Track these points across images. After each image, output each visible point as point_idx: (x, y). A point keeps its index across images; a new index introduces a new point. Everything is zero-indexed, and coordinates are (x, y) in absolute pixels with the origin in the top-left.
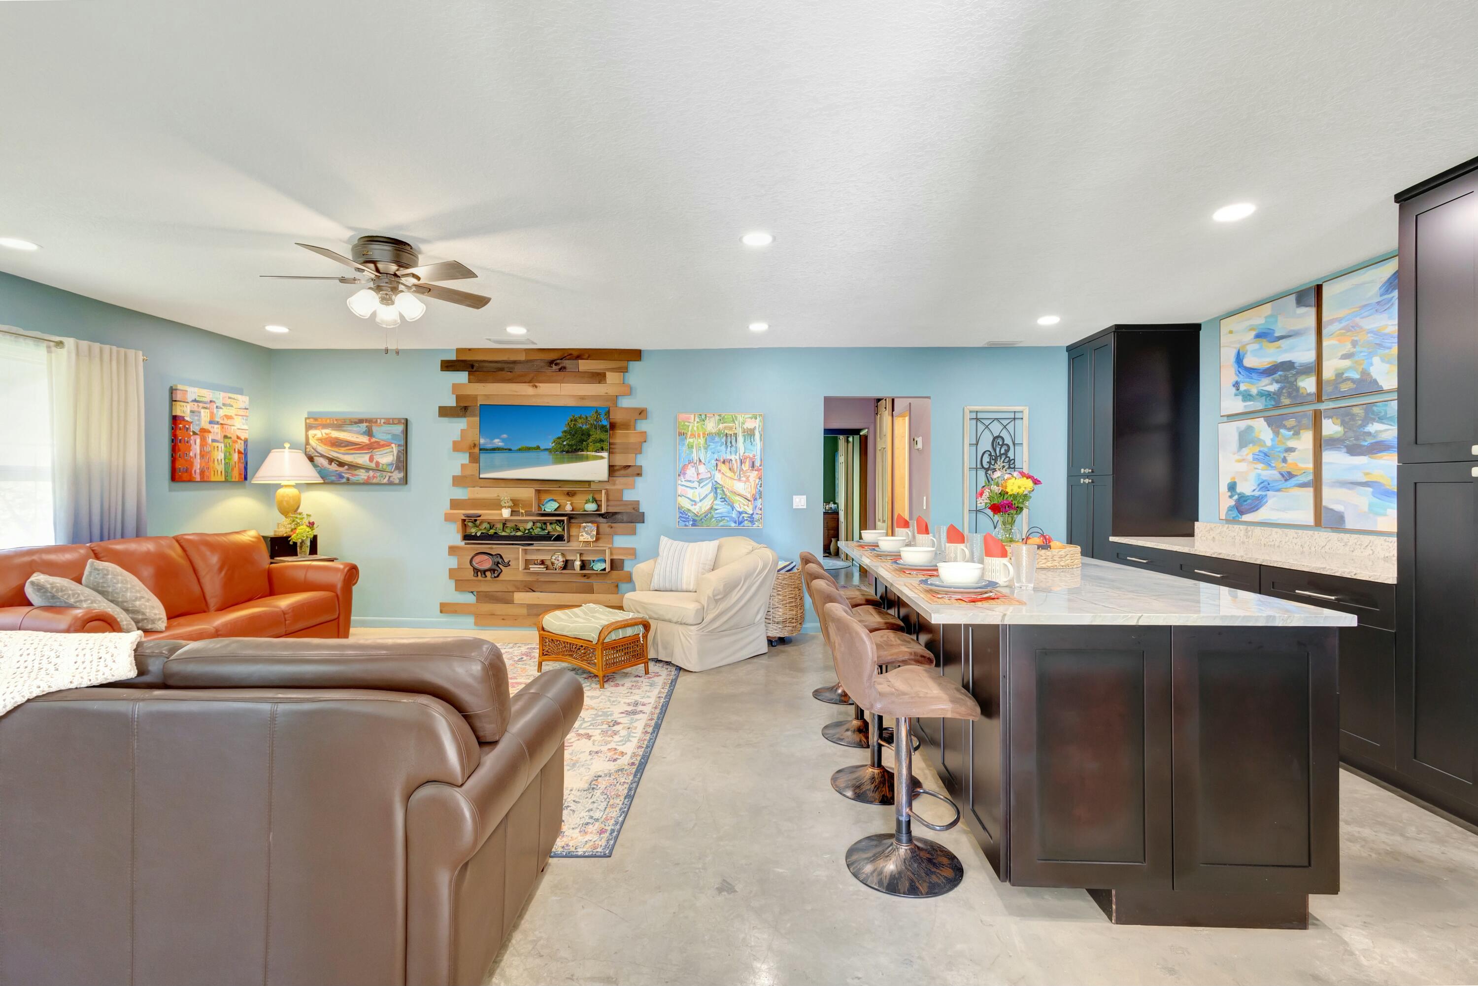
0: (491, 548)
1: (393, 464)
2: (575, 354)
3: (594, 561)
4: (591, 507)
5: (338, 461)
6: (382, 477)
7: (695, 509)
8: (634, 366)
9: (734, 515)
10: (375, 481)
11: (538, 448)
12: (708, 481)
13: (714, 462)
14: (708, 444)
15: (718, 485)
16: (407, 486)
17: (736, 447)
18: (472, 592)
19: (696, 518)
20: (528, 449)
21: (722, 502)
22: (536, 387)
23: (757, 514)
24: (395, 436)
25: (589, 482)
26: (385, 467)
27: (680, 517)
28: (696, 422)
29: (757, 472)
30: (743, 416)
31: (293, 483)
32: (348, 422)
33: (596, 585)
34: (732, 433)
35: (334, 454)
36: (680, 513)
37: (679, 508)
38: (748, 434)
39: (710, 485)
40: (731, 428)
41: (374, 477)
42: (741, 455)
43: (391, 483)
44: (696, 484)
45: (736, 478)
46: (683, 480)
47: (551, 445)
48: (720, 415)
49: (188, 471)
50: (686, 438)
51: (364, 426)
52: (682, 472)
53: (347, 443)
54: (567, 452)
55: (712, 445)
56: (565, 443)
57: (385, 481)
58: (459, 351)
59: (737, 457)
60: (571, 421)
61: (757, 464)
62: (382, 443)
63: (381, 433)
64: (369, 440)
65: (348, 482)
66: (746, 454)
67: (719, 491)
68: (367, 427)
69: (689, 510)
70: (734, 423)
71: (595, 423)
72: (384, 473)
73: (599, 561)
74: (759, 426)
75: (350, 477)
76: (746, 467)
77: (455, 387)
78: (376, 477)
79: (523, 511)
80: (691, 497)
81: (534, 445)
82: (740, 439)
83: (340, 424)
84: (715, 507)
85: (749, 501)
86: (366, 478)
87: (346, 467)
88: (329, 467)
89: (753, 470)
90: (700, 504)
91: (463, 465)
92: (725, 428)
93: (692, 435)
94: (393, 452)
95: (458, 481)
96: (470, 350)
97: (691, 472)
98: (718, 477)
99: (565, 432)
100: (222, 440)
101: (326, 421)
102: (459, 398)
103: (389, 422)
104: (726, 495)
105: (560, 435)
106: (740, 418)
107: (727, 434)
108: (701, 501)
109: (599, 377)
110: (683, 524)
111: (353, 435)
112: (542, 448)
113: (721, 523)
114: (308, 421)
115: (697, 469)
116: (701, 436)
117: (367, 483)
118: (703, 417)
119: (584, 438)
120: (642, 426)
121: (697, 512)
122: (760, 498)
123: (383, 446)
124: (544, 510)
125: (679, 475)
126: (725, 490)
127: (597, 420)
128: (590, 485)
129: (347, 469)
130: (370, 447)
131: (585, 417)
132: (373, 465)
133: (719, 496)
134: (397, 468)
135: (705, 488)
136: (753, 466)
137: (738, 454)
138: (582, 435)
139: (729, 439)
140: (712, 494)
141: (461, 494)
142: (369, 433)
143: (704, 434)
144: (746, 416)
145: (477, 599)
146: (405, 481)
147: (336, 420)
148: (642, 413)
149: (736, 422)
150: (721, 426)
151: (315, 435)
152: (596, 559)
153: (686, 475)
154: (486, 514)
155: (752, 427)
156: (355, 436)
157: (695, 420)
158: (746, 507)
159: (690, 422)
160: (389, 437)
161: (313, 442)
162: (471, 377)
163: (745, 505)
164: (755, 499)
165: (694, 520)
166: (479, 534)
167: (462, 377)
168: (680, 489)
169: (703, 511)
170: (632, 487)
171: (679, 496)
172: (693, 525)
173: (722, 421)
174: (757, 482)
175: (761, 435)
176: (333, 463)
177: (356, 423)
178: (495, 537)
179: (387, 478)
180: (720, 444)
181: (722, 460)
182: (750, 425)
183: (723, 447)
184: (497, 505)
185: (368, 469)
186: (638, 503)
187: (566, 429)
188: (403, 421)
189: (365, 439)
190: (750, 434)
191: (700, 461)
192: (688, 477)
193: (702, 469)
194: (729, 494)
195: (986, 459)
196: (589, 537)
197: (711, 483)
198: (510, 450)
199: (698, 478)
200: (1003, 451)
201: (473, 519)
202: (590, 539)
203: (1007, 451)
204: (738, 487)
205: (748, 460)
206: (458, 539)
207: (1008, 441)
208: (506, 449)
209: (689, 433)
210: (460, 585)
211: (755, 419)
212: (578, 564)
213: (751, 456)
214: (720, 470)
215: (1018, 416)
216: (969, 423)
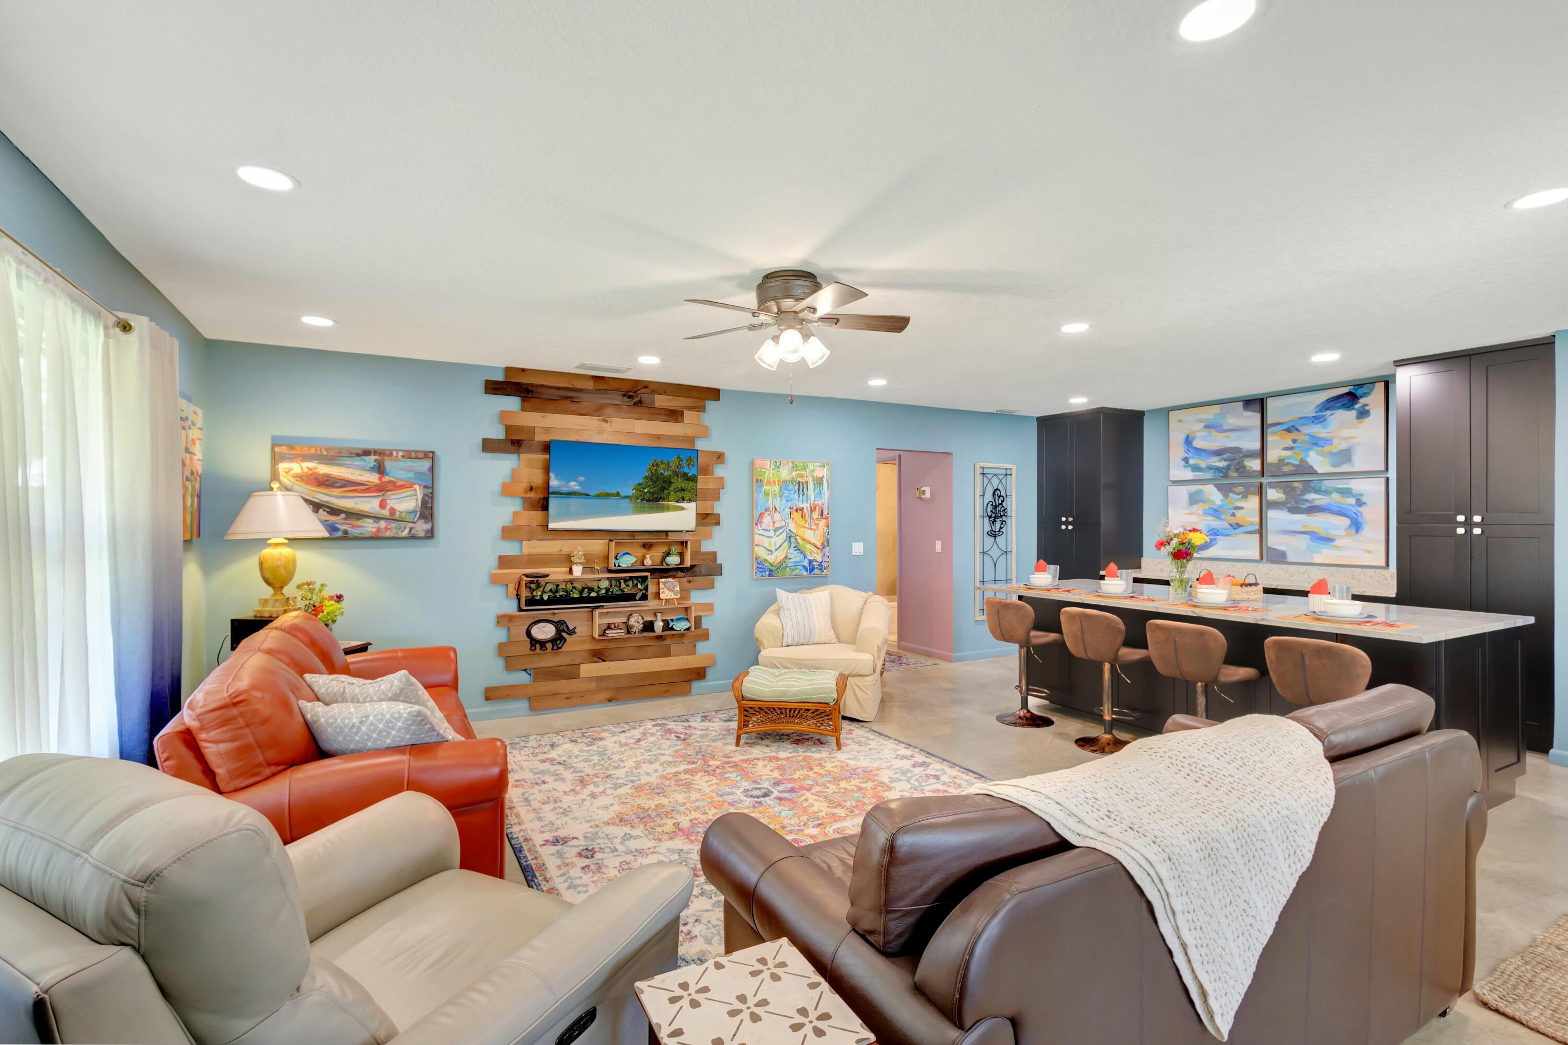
0: (555, 614)
1: (417, 512)
2: (652, 387)
3: (672, 620)
4: (673, 560)
5: (328, 507)
6: (400, 528)
7: (771, 559)
8: (710, 405)
9: (806, 563)
10: (388, 534)
11: (618, 494)
12: (783, 529)
13: (788, 510)
15: (792, 534)
16: (433, 540)
17: (807, 495)
18: (525, 670)
20: (607, 495)
21: (795, 550)
22: (607, 422)
24: (419, 474)
25: (667, 533)
26: (403, 515)
27: (758, 567)
28: (771, 469)
29: (825, 520)
30: (812, 463)
32: (345, 453)
33: (673, 649)
34: (804, 481)
35: (322, 496)
36: (758, 563)
37: (756, 558)
38: (817, 482)
39: (785, 534)
40: (802, 476)
41: (387, 529)
42: (812, 502)
43: (412, 537)
44: (772, 533)
45: (807, 526)
46: (760, 529)
47: (631, 492)
48: (792, 463)
50: (762, 485)
51: (371, 460)
52: (759, 521)
53: (343, 482)
54: (648, 500)
55: (786, 493)
56: (646, 490)
57: (405, 533)
58: (508, 370)
59: (808, 506)
60: (653, 465)
61: (825, 512)
62: (399, 483)
63: (397, 470)
64: (380, 479)
65: (346, 536)
66: (816, 502)
67: (792, 540)
68: (376, 460)
69: (766, 560)
70: (806, 470)
71: (677, 469)
72: (403, 524)
73: (679, 619)
74: (826, 474)
75: (349, 529)
76: (816, 515)
77: (503, 415)
78: (391, 529)
79: (598, 568)
80: (767, 546)
81: (613, 491)
82: (811, 487)
83: (333, 455)
84: (789, 556)
85: (818, 549)
86: (374, 530)
87: (343, 515)
89: (822, 518)
90: (775, 554)
91: (514, 513)
92: (798, 476)
93: (767, 482)
94: (416, 495)
95: (508, 533)
96: (523, 370)
97: (767, 520)
98: (792, 526)
99: (646, 478)
101: (309, 450)
102: (508, 429)
103: (409, 455)
104: (798, 543)
105: (641, 481)
106: (811, 466)
107: (799, 482)
108: (776, 550)
109: (674, 415)
110: (760, 574)
111: (354, 471)
112: (622, 495)
113: (795, 573)
114: (277, 449)
115: (772, 517)
116: (777, 484)
117: (375, 538)
118: (778, 464)
119: (666, 485)
120: (719, 471)
121: (774, 562)
122: (828, 546)
123: (402, 487)
124: (619, 566)
125: (756, 524)
126: (798, 538)
127: (679, 465)
128: (667, 535)
129: (345, 519)
130: (382, 489)
131: (667, 462)
132: (386, 513)
133: (793, 545)
135: (780, 537)
136: (822, 515)
137: (809, 502)
138: (664, 482)
139: (801, 487)
141: (511, 549)
142: (380, 469)
143: (779, 481)
144: (816, 465)
145: (533, 677)
147: (326, 450)
148: (720, 457)
150: (794, 473)
151: (291, 469)
152: (674, 618)
153: (763, 524)
154: (554, 573)
155: (821, 476)
156: (357, 472)
157: (770, 467)
158: (816, 555)
159: (766, 469)
160: (411, 475)
161: (285, 480)
162: (526, 404)
163: (815, 553)
164: (824, 547)
165: (771, 571)
166: (546, 597)
167: (512, 403)
168: (757, 538)
169: (778, 561)
170: (709, 536)
171: (756, 545)
173: (795, 469)
174: (825, 530)
175: (828, 484)
176: (321, 510)
177: (358, 455)
178: (567, 600)
179: (407, 530)
181: (795, 508)
182: (819, 473)
184: (567, 560)
185: (377, 519)
186: (714, 554)
187: (647, 474)
188: (429, 454)
189: (374, 478)
190: (819, 482)
191: (776, 509)
192: (764, 525)
193: (777, 517)
194: (801, 543)
195: (990, 508)
196: (672, 593)
197: (785, 532)
198: (588, 495)
199: (774, 526)
200: (1000, 502)
201: (535, 581)
202: (673, 596)
203: (1003, 501)
204: (809, 535)
205: (817, 508)
206: (510, 607)
207: (1003, 494)
208: (583, 494)
209: (765, 480)
210: (510, 661)
211: (824, 467)
212: (659, 625)
213: (820, 504)
214: (793, 519)
215: (1009, 472)
216: (979, 477)
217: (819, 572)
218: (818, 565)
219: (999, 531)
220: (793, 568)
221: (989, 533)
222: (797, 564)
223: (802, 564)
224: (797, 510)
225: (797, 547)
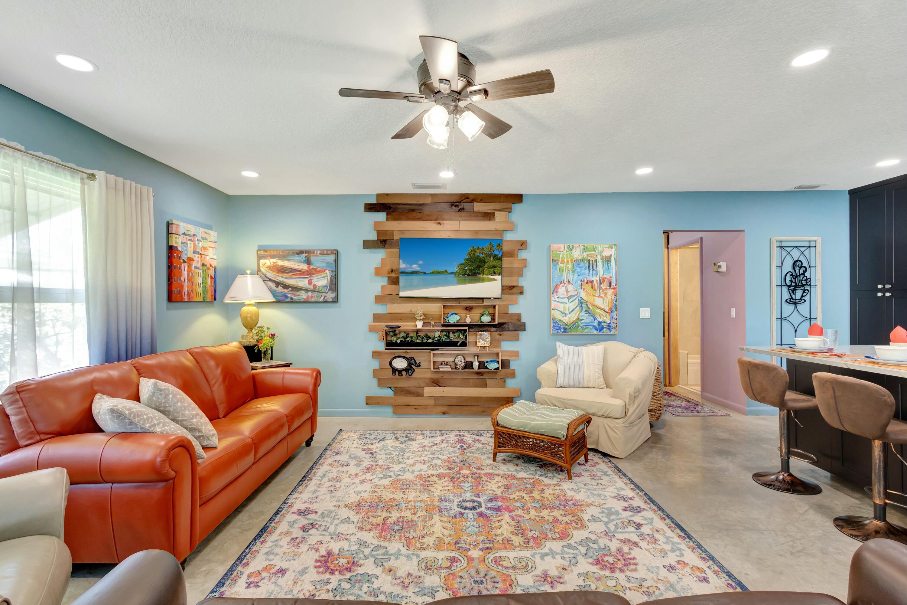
0: (407, 353)
1: (327, 287)
2: (471, 197)
3: (487, 362)
4: (486, 319)
5: (283, 284)
6: (319, 296)
7: (566, 320)
8: (516, 207)
9: (596, 323)
10: (313, 300)
11: (446, 271)
12: (575, 298)
13: (579, 283)
14: (575, 268)
15: (583, 301)
16: (337, 304)
17: (597, 271)
18: (390, 388)
19: (566, 327)
20: (439, 273)
21: (586, 314)
22: (440, 224)
23: (613, 323)
25: (483, 299)
26: (320, 289)
27: (554, 326)
28: (565, 251)
29: (613, 290)
30: (602, 246)
31: (253, 302)
32: (291, 253)
33: (488, 381)
34: (594, 259)
35: (280, 278)
36: (554, 322)
37: (553, 319)
38: (606, 261)
39: (577, 301)
40: (592, 256)
41: (312, 297)
42: (601, 276)
43: (325, 302)
44: (566, 300)
45: (597, 295)
46: (556, 297)
47: (455, 270)
48: (583, 246)
49: (180, 293)
50: (558, 264)
51: (304, 256)
52: (555, 290)
53: (290, 270)
54: (468, 275)
55: (578, 270)
56: (466, 268)
57: (321, 300)
58: (379, 196)
59: (598, 279)
60: (471, 250)
61: (613, 284)
62: (318, 269)
63: (318, 262)
64: (308, 267)
65: (292, 301)
66: (605, 276)
67: (583, 305)
68: (306, 257)
69: (560, 320)
70: (595, 251)
71: (489, 253)
72: (320, 294)
73: (491, 361)
74: (614, 254)
75: (293, 297)
76: (604, 286)
77: (376, 224)
78: (314, 297)
79: (433, 323)
80: (562, 310)
81: (443, 269)
82: (600, 264)
83: (285, 254)
84: (581, 318)
85: (607, 312)
86: (306, 297)
87: (290, 289)
88: (276, 289)
89: (610, 289)
90: (569, 316)
91: (383, 287)
92: (588, 256)
93: (562, 261)
94: (327, 276)
95: (379, 299)
96: (387, 195)
97: (562, 290)
98: (583, 295)
99: (466, 260)
100: (201, 268)
101: (274, 252)
102: (379, 233)
103: (324, 253)
105: (463, 262)
106: (600, 248)
107: (589, 260)
108: (569, 313)
109: (489, 216)
110: (556, 331)
111: (295, 263)
112: (449, 272)
113: (586, 331)
114: (259, 252)
115: (566, 288)
116: (570, 262)
117: (306, 302)
118: (571, 247)
119: (481, 264)
120: (523, 255)
121: (567, 322)
122: (616, 310)
123: (319, 272)
124: (449, 322)
125: (553, 293)
126: (588, 304)
127: (491, 250)
128: (483, 301)
129: (291, 291)
130: (309, 273)
131: (481, 249)
132: (311, 287)
133: (584, 309)
134: (331, 289)
135: (573, 303)
136: (610, 285)
137: (598, 276)
138: (479, 262)
139: (591, 265)
140: (578, 308)
141: (381, 310)
142: (308, 262)
143: (572, 260)
144: (604, 246)
145: (395, 393)
146: (336, 300)
147: (282, 251)
148: (523, 244)
149: (596, 251)
150: (585, 254)
151: (265, 264)
152: (489, 360)
153: (558, 293)
154: (404, 326)
155: (609, 255)
156: (297, 264)
157: (564, 250)
158: (605, 318)
159: (561, 251)
160: (324, 264)
161: (263, 269)
162: (389, 216)
163: (604, 316)
164: (612, 312)
165: (565, 329)
166: (399, 341)
167: (381, 217)
168: (553, 304)
169: (572, 321)
170: (516, 302)
171: (553, 309)
172: (564, 332)
173: (585, 250)
174: (613, 298)
175: (616, 261)
176: (279, 286)
177: (297, 254)
178: (412, 344)
179: (323, 297)
180: (584, 268)
181: (586, 281)
182: (607, 253)
183: (587, 271)
184: (413, 318)
185: (307, 291)
186: (519, 315)
187: (467, 258)
188: (335, 252)
189: (305, 267)
190: (607, 260)
191: (569, 282)
192: (559, 295)
193: (570, 288)
194: (591, 308)
195: (788, 278)
196: (485, 343)
197: (577, 299)
198: (425, 273)
199: (567, 295)
200: (801, 272)
201: (393, 330)
202: (486, 345)
203: (805, 272)
204: (598, 302)
205: (606, 280)
206: (381, 346)
207: (805, 264)
208: (421, 273)
209: (560, 260)
210: (382, 382)
211: (612, 248)
212: (476, 364)
213: (608, 277)
214: (584, 289)
215: (812, 244)
216: (776, 252)
217: (608, 331)
218: (607, 326)
219: (801, 299)
220: (585, 327)
221: (788, 301)
222: (587, 325)
223: (592, 324)
224: (587, 283)
225: (588, 311)
